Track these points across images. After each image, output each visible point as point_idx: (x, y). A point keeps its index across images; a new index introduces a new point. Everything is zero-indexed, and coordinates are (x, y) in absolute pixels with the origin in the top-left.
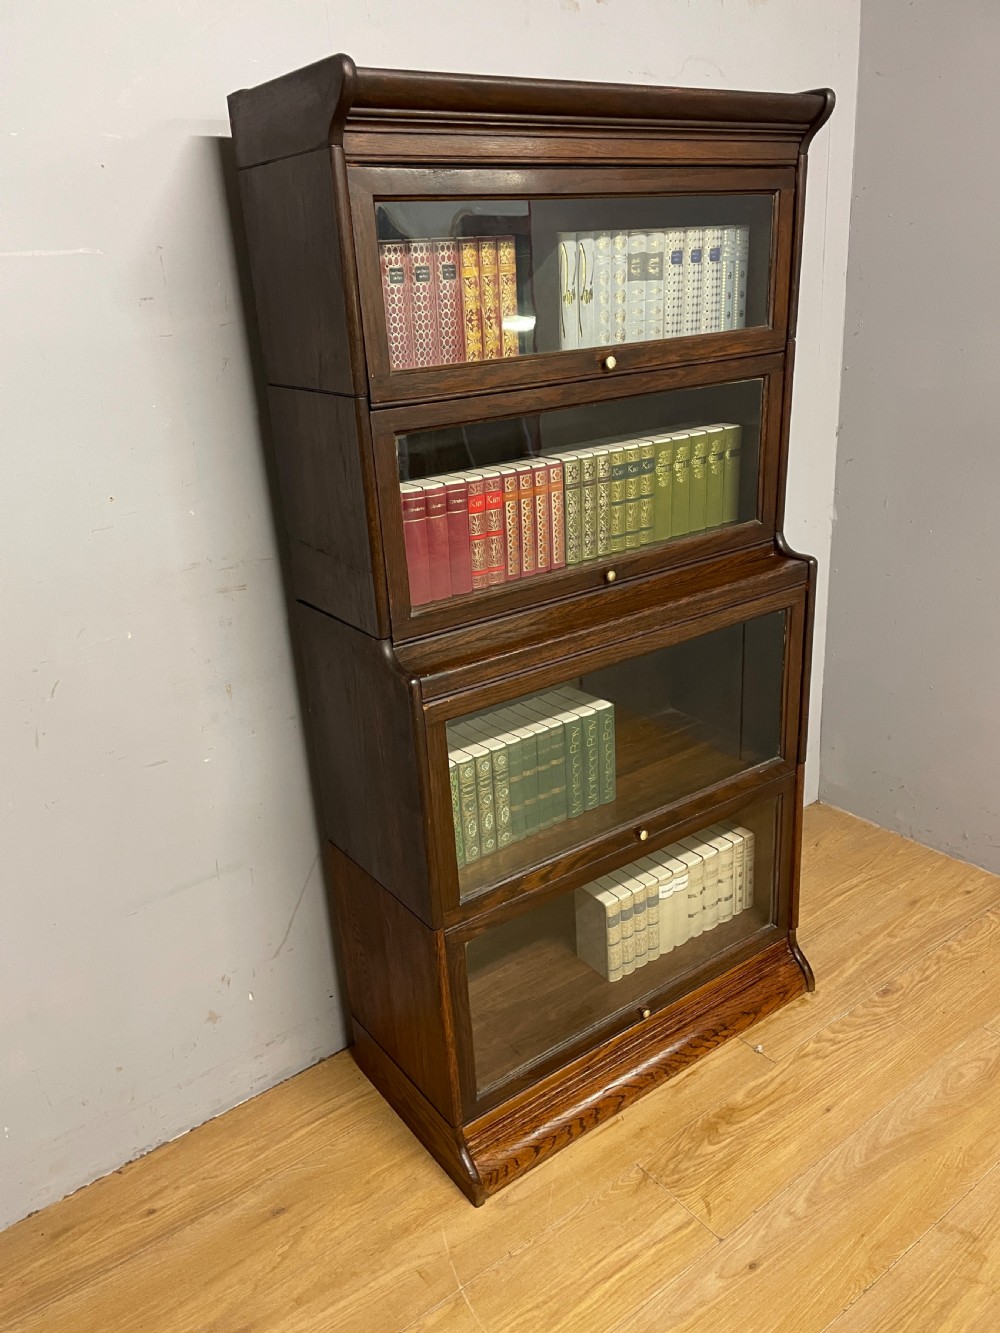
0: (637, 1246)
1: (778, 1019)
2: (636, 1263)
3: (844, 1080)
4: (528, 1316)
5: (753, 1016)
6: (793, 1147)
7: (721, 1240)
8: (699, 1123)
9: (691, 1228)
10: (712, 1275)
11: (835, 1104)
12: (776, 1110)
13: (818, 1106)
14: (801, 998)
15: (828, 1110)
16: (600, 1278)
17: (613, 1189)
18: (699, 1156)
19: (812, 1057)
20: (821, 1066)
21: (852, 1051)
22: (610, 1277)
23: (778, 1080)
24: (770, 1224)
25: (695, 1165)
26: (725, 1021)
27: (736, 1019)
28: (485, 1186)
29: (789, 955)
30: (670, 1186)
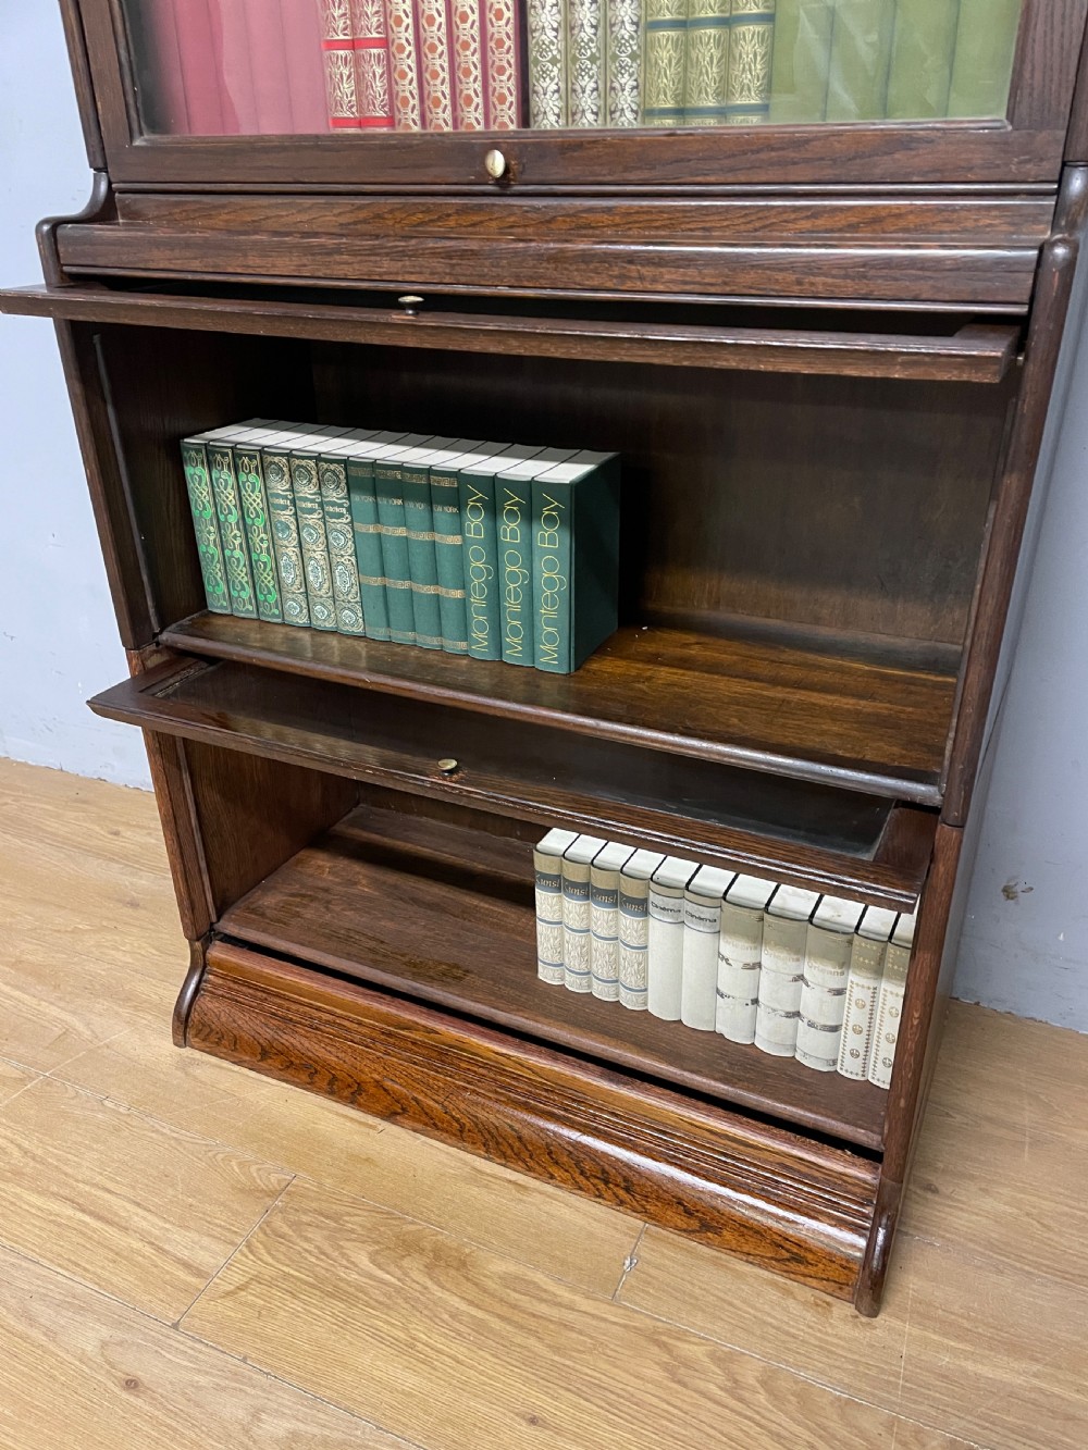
0: (142, 1224)
2: (111, 1231)
3: (632, 1432)
5: (695, 1224)
6: (411, 1381)
7: (175, 1326)
8: (414, 1228)
9: (191, 1279)
10: (105, 1332)
11: (558, 1431)
12: (491, 1330)
13: (540, 1401)
14: (829, 1299)
15: (533, 1421)
16: (81, 1201)
17: (240, 1164)
18: (339, 1248)
19: (666, 1358)
20: (652, 1382)
21: (727, 1428)
22: (83, 1211)
23: (570, 1316)
25: (317, 1247)
26: (635, 1180)
27: (658, 1198)
28: (191, 1033)
29: (865, 1217)
30: (267, 1228)
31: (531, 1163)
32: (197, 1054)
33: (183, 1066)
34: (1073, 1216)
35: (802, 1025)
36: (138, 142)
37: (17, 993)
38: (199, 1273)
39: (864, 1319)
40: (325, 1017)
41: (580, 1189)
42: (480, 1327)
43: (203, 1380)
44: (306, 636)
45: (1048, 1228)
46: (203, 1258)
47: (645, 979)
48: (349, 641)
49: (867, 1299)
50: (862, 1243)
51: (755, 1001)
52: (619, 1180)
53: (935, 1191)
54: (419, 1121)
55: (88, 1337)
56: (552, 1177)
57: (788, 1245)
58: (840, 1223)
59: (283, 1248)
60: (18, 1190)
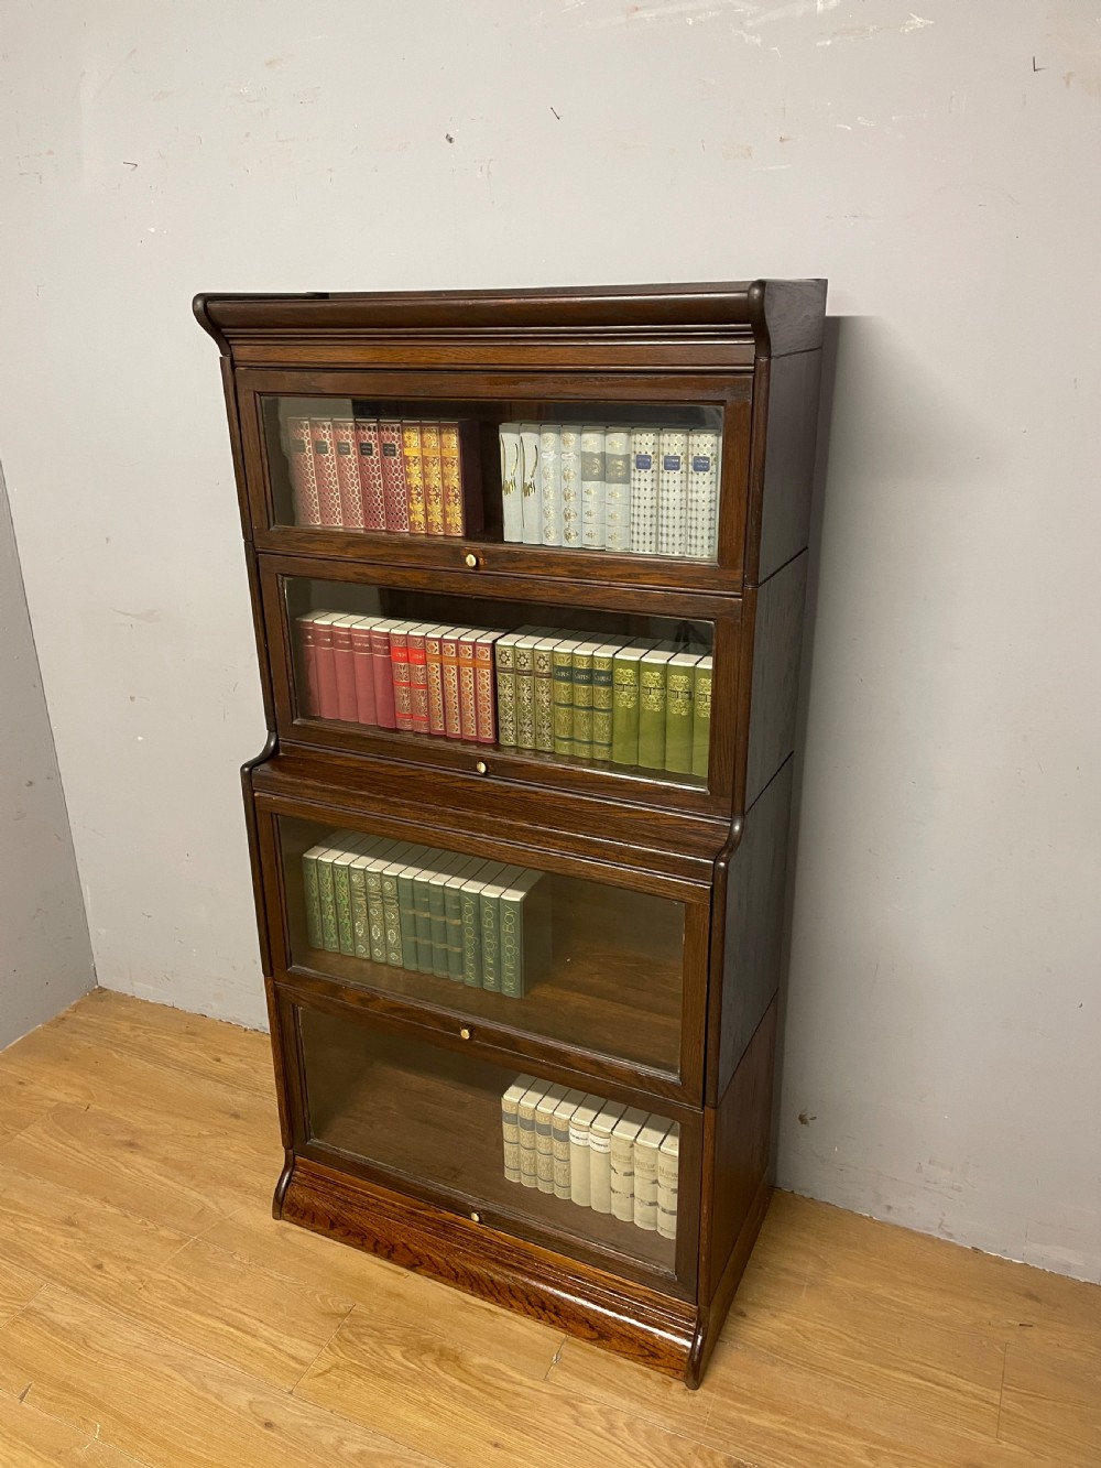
0: (265, 1333)
1: (620, 1366)
2: (247, 1338)
4: (180, 1286)
5: (595, 1335)
7: (290, 1393)
8: (427, 1337)
9: (297, 1366)
10: (251, 1397)
12: (474, 1397)
14: (670, 1379)
15: (496, 1446)
17: (321, 1297)
18: (383, 1348)
19: (572, 1412)
22: (229, 1325)
23: (518, 1389)
24: (321, 1428)
25: (371, 1349)
26: (561, 1307)
27: (574, 1319)
28: (284, 1210)
29: (690, 1328)
30: (340, 1336)
31: (499, 1297)
32: (287, 1225)
33: (281, 1232)
34: (823, 1332)
35: (659, 1210)
36: (295, 722)
37: (168, 1182)
38: (302, 1363)
39: (690, 1391)
40: (371, 1200)
41: (528, 1313)
42: (466, 1394)
43: (310, 1423)
44: (367, 965)
45: (808, 1339)
46: (303, 1354)
47: (569, 1179)
48: (394, 970)
49: (691, 1378)
50: (689, 1344)
51: (632, 1195)
52: (552, 1307)
53: (745, 1316)
54: (430, 1270)
55: (241, 1398)
56: (511, 1306)
57: (647, 1346)
58: (678, 1333)
59: (349, 1348)
60: (188, 1312)
